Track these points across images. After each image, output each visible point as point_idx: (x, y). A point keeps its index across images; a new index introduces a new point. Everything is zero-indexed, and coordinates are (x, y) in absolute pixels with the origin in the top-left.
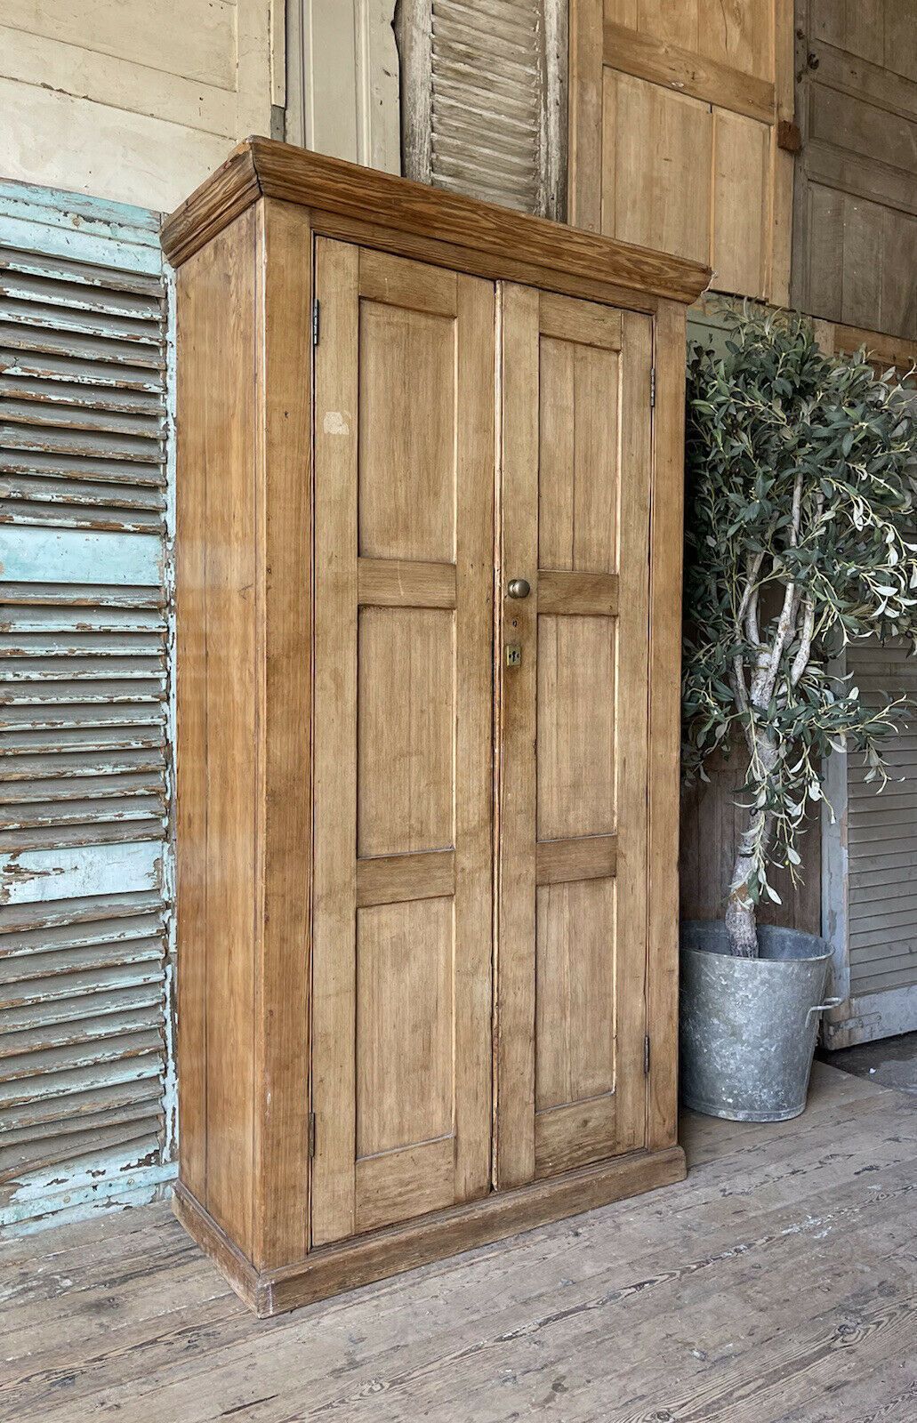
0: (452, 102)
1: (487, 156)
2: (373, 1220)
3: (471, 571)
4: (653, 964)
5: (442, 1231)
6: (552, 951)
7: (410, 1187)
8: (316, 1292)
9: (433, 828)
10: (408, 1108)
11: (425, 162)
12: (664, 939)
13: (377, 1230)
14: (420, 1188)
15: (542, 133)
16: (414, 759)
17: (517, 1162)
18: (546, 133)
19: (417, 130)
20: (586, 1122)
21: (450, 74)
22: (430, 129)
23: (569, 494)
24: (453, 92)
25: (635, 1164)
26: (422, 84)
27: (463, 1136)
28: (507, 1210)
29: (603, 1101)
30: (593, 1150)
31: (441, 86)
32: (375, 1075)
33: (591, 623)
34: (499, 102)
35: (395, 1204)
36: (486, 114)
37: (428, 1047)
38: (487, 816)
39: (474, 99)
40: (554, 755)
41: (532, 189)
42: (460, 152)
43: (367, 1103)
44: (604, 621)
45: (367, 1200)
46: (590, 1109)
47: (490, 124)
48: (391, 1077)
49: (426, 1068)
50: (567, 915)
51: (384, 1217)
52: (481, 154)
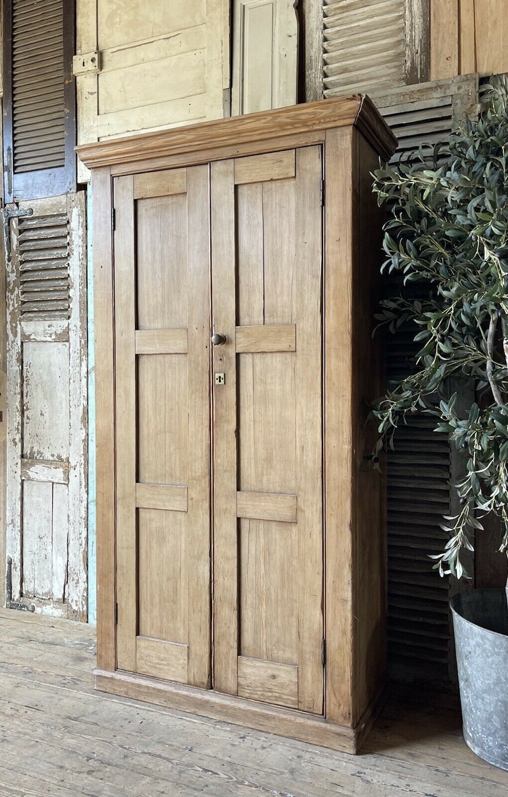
0: (338, 28)
1: (362, 50)
2: (144, 670)
3: (197, 331)
4: (329, 591)
5: (177, 694)
6: (252, 560)
7: (163, 662)
8: (114, 690)
9: (178, 473)
10: (165, 620)
11: (320, 75)
12: (338, 575)
13: (148, 676)
14: (168, 665)
15: (407, 12)
16: (167, 435)
17: (227, 678)
18: (411, 11)
19: (313, 58)
20: (274, 677)
21: (338, 11)
22: (322, 53)
23: (261, 276)
24: (340, 22)
25: (310, 723)
26: (317, 28)
27: (192, 648)
28: (215, 703)
29: (288, 669)
30: (280, 697)
31: (330, 22)
32: (148, 596)
33: (278, 357)
34: (373, 10)
35: (156, 668)
36: (361, 23)
37: (175, 591)
38: (207, 471)
39: (355, 18)
40: (252, 439)
41: (399, 54)
42: (345, 57)
43: (144, 609)
44: (288, 355)
45: (142, 658)
46: (279, 670)
47: (368, 28)
48: (157, 600)
49: (174, 602)
50: (262, 540)
51: (150, 671)
52: (359, 51)
